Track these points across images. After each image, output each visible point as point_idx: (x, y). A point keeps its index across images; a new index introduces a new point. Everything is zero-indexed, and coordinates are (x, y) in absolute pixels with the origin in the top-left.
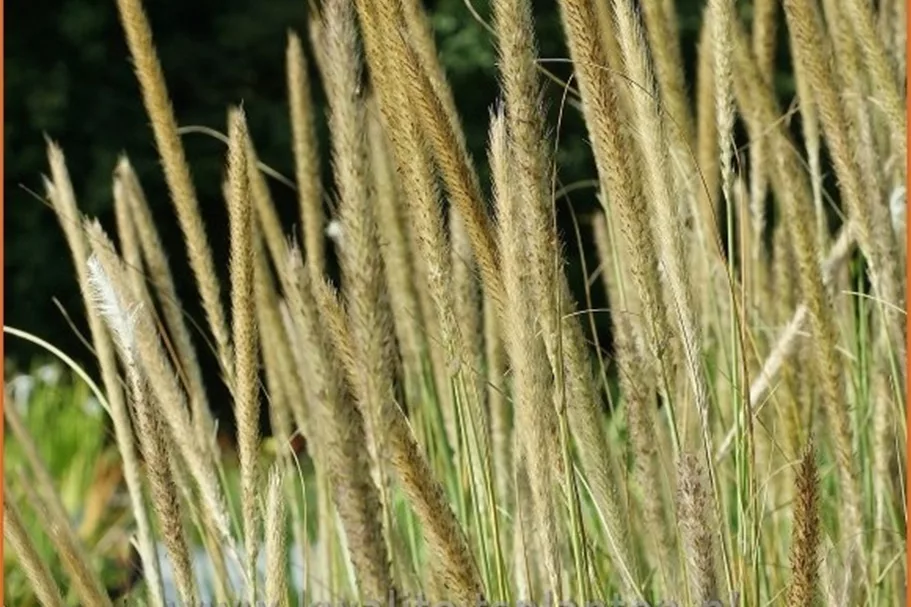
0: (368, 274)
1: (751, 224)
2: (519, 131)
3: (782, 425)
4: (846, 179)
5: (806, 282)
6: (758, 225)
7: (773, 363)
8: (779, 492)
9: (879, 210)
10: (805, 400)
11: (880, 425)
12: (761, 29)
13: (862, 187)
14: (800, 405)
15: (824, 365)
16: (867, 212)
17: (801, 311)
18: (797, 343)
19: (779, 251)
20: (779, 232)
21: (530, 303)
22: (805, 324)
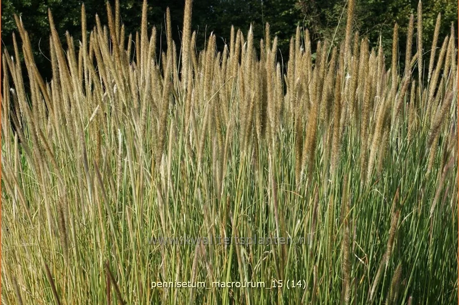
0: (36, 105)
1: (89, 89)
2: (56, 83)
3: (95, 126)
4: (106, 85)
5: (99, 101)
6: (90, 89)
7: (94, 115)
8: (94, 137)
9: (112, 89)
10: (99, 121)
11: (112, 126)
12: (91, 53)
13: (108, 85)
14: (98, 122)
15: (103, 116)
16: (109, 90)
17: (98, 106)
18: (98, 111)
19: (94, 94)
20: (94, 91)
21: (57, 109)
22: (99, 108)
